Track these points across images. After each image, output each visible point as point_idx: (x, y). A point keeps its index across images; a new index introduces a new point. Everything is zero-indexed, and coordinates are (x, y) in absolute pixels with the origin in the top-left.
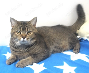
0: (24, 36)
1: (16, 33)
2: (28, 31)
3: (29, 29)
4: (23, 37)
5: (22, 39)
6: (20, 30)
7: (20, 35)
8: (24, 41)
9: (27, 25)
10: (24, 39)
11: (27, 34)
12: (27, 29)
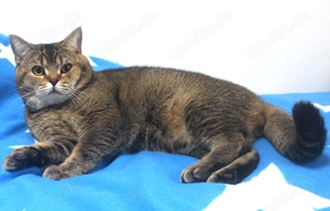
0: (54, 77)
2: (64, 63)
3: (64, 60)
4: (51, 82)
5: (49, 86)
6: (42, 63)
7: (42, 77)
8: (54, 91)
10: (54, 85)
11: (62, 72)
12: (61, 58)
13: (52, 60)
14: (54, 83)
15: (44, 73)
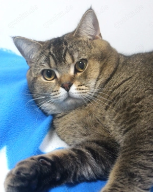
0: (65, 80)
1: (42, 79)
2: (76, 60)
3: (76, 56)
5: (62, 92)
6: (50, 65)
7: (54, 81)
8: (69, 97)
9: (66, 44)
10: (68, 90)
11: (76, 71)
12: (71, 55)
13: (60, 60)
14: (67, 87)
15: (56, 77)
